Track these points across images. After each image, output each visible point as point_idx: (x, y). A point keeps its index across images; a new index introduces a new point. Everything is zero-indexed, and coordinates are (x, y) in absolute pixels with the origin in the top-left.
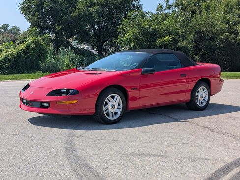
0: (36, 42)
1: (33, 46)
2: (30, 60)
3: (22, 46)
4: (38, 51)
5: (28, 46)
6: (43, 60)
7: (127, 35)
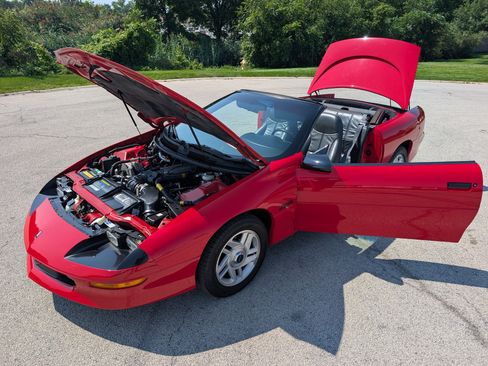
0: (140, 30)
1: (136, 34)
2: (135, 52)
3: (123, 35)
4: (143, 40)
5: (130, 35)
6: (152, 52)
7: (249, 19)
